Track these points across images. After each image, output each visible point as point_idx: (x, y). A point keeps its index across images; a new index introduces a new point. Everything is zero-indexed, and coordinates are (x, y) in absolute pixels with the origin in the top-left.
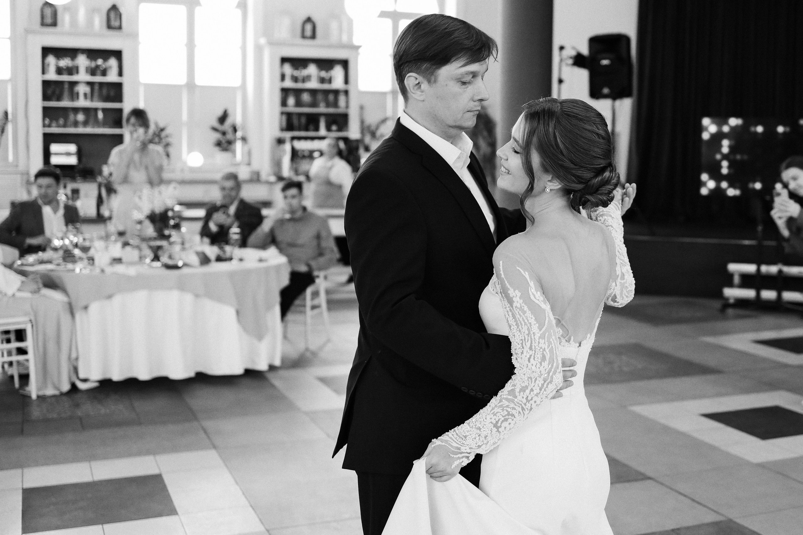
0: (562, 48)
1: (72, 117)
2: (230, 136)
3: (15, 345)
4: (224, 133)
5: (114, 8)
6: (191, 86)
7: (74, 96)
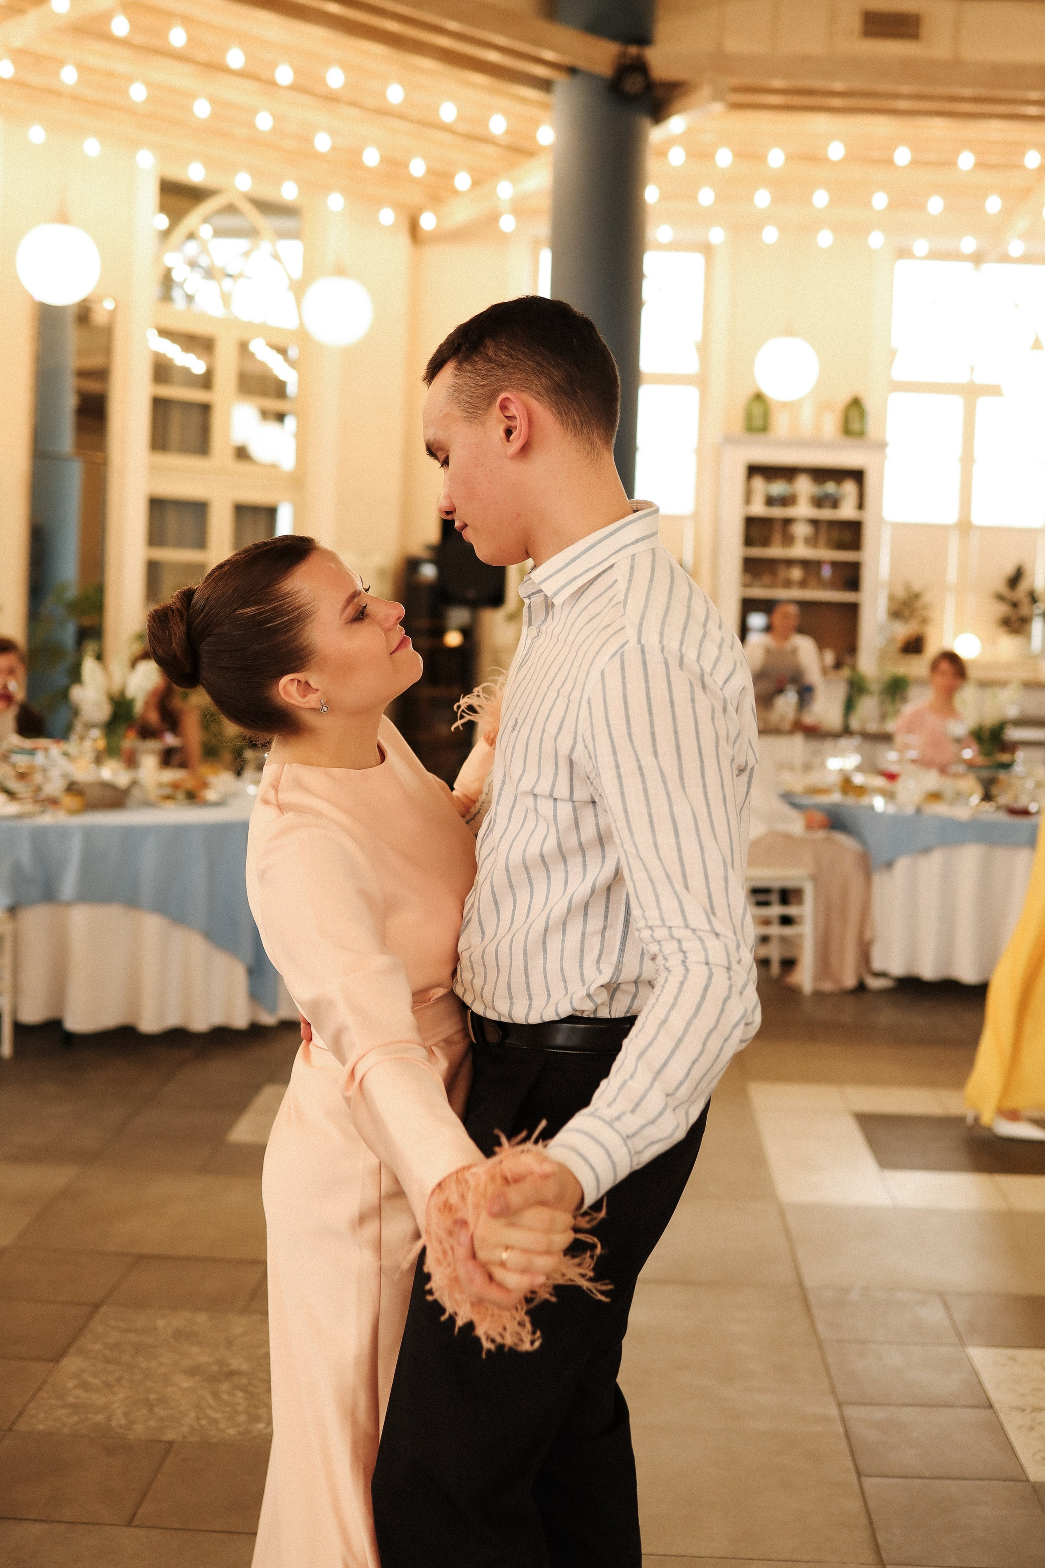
1: (782, 573)
2: (1024, 610)
3: (776, 910)
4: (1015, 605)
5: (856, 403)
6: (964, 526)
7: (788, 540)
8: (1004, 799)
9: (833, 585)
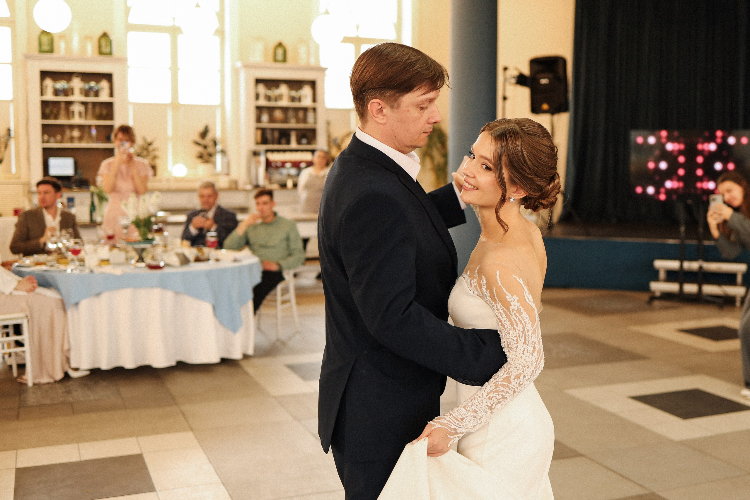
0: (505, 69)
1: (68, 133)
2: (210, 150)
3: (13, 338)
4: (205, 147)
5: (105, 35)
6: (175, 105)
7: (69, 114)
8: (149, 260)
9: (98, 139)
